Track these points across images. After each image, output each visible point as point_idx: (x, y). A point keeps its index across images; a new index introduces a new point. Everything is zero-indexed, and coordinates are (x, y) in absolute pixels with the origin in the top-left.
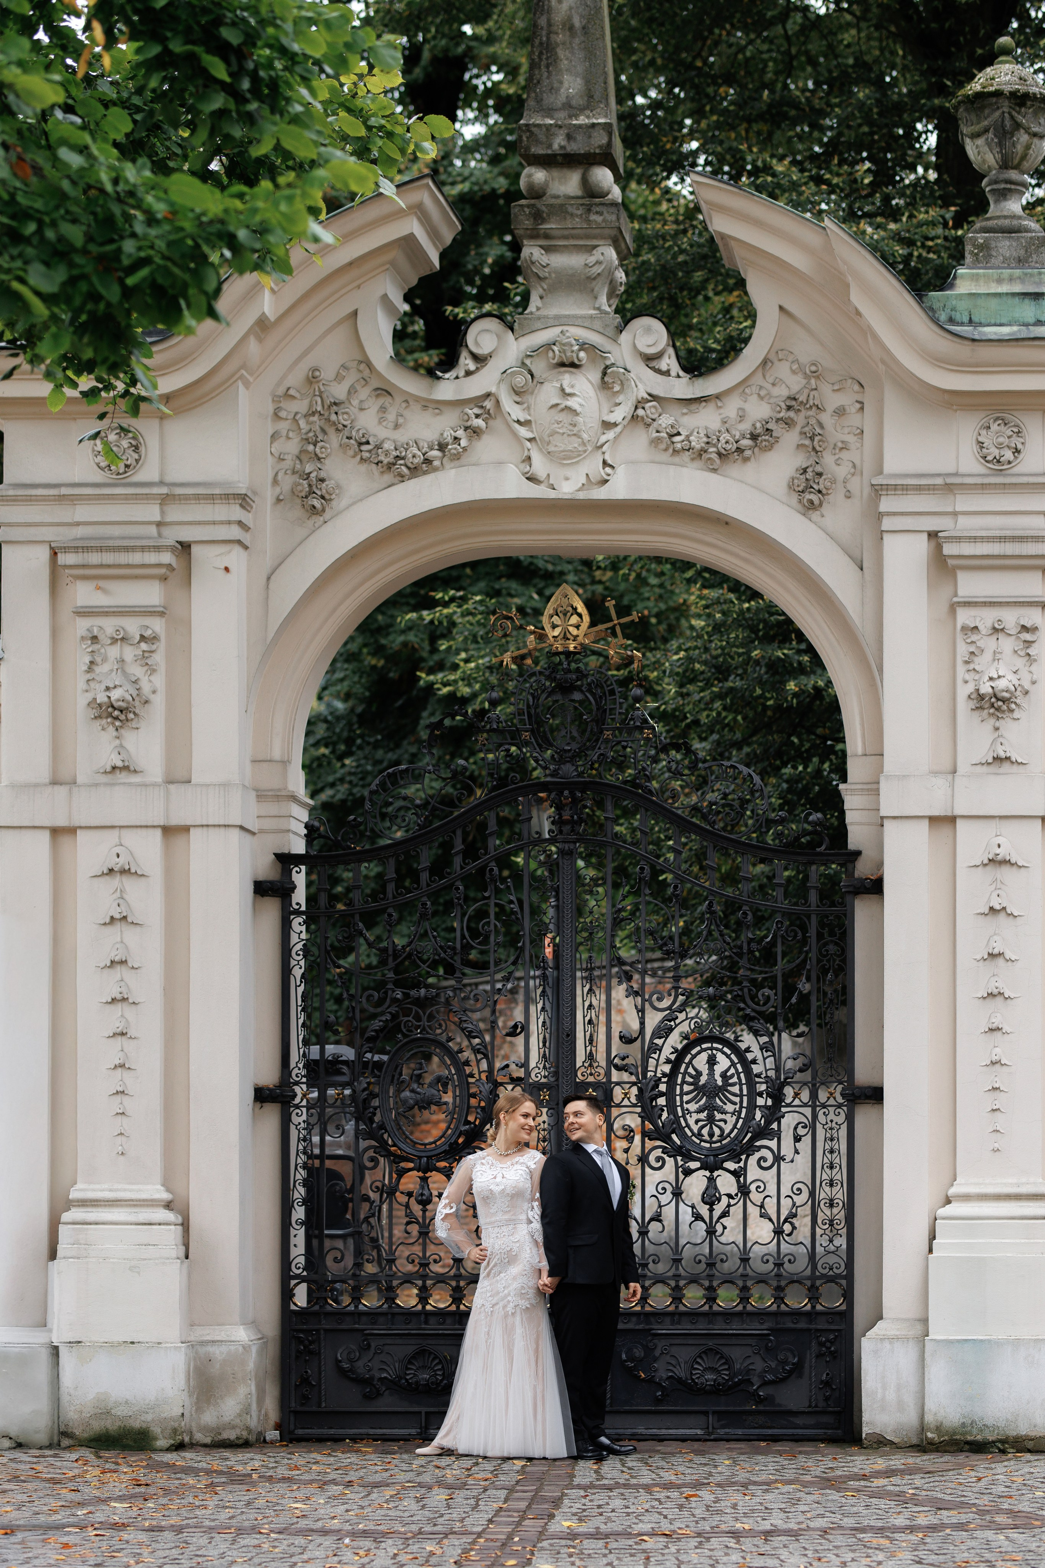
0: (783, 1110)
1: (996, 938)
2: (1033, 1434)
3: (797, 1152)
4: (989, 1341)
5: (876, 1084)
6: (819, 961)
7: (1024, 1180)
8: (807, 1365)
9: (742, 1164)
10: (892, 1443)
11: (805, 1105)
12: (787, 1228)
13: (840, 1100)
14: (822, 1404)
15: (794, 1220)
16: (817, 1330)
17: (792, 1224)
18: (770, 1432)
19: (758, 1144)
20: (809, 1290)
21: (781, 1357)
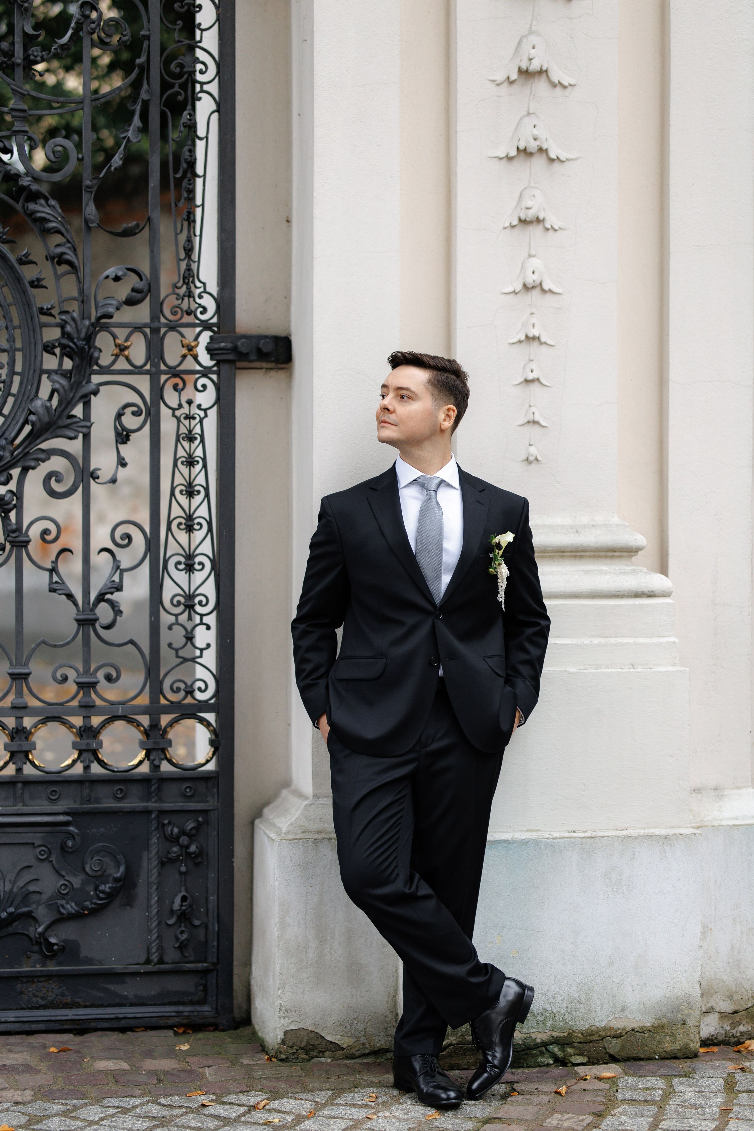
0: (96, 379)
1: (533, 39)
2: (620, 1024)
3: (122, 463)
4: (536, 843)
5: (275, 329)
6: (165, 86)
7: (584, 519)
8: (142, 881)
9: (12, 486)
10: (334, 1047)
11: (137, 370)
12: (104, 612)
13: (205, 359)
14: (172, 955)
15: (116, 596)
16: (162, 813)
17: (113, 605)
18: (70, 1014)
19: (44, 446)
20: (147, 733)
21: (92, 866)
